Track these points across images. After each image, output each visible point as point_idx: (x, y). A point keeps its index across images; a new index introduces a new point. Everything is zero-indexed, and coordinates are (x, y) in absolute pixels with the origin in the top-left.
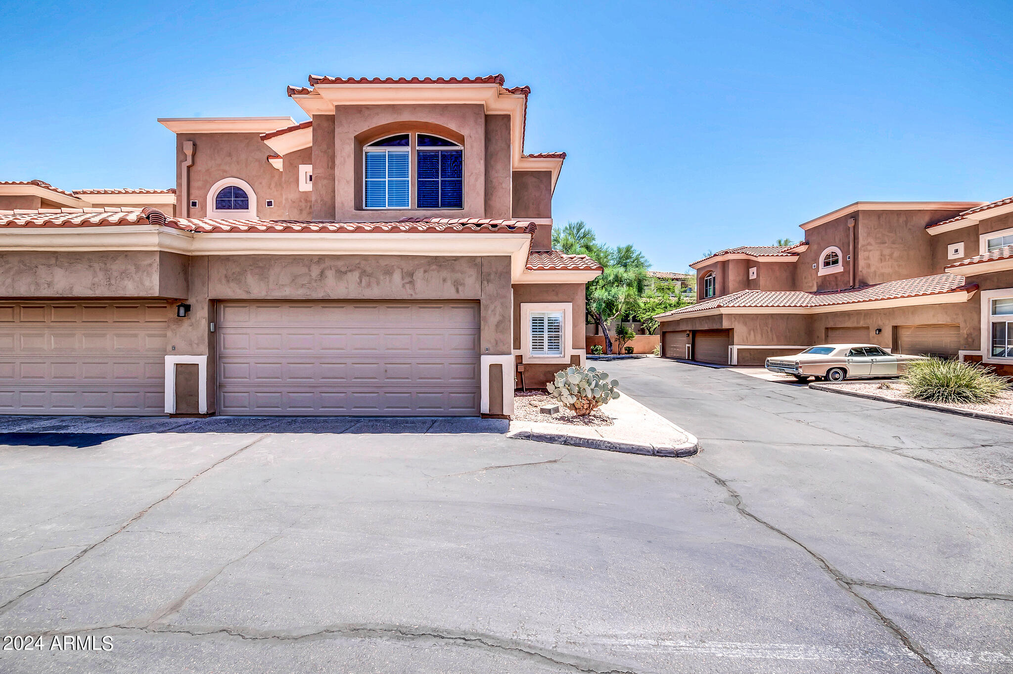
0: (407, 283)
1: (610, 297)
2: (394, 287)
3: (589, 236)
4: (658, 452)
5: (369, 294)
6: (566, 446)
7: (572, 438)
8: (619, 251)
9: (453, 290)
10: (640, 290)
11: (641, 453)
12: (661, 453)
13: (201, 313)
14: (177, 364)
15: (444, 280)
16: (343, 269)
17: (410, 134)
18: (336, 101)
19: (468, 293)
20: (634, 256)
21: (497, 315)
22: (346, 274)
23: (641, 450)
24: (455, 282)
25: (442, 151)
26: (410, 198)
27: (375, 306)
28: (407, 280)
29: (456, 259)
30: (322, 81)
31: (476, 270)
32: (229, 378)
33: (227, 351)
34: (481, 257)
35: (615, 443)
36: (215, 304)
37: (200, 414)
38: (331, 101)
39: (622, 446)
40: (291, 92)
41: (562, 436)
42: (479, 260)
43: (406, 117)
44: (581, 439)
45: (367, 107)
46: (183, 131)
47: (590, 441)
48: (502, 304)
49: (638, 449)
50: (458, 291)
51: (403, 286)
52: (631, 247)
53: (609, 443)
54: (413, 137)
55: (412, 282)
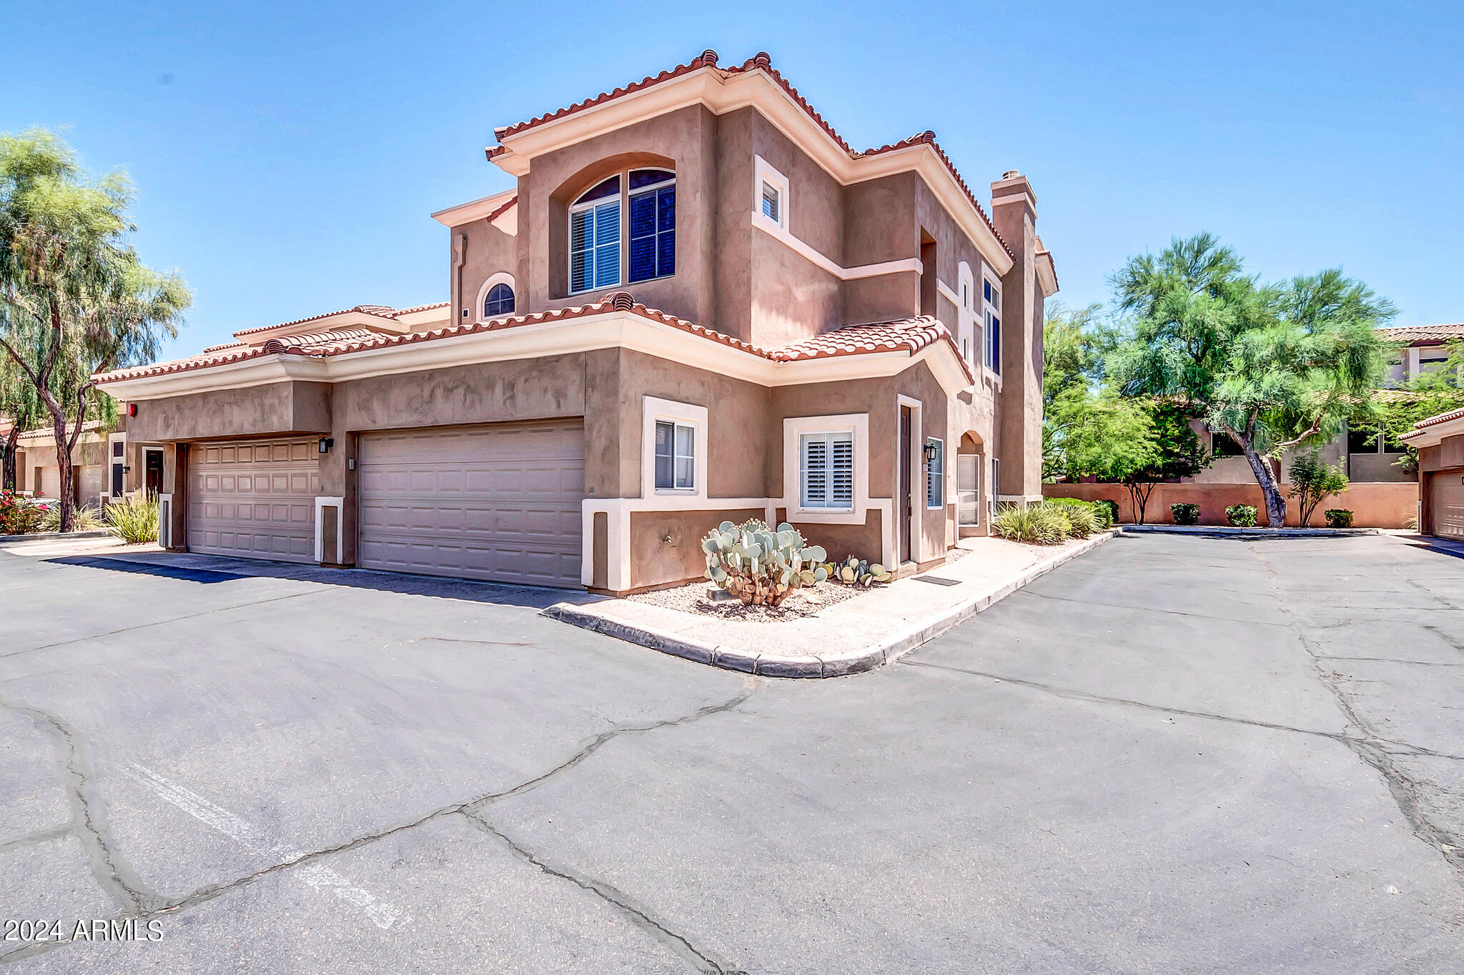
0: (508, 399)
1: (1261, 396)
2: (493, 406)
3: (1224, 263)
4: (720, 660)
5: (476, 416)
6: (598, 634)
7: (605, 622)
8: (1299, 287)
9: (554, 405)
10: (1358, 371)
11: (693, 657)
12: (726, 662)
13: (341, 448)
14: (325, 507)
15: (545, 391)
16: (450, 386)
17: (621, 174)
18: (531, 153)
19: (570, 409)
20: (1344, 294)
21: (603, 439)
22: (452, 391)
23: (693, 653)
24: (556, 393)
25: (660, 190)
26: (621, 269)
27: (486, 431)
28: (508, 394)
29: (558, 358)
30: (506, 132)
31: (579, 372)
32: (369, 524)
33: (367, 492)
34: (585, 353)
35: (659, 636)
36: (355, 437)
37: (338, 564)
38: (525, 155)
39: (668, 643)
40: (490, 154)
41: (595, 618)
42: (583, 358)
43: (605, 153)
44: (617, 625)
45: (562, 151)
46: (458, 222)
47: (627, 630)
48: (609, 422)
49: (688, 651)
50: (559, 406)
51: (505, 404)
52: (1338, 273)
53: (651, 635)
54: (624, 176)
55: (512, 397)
